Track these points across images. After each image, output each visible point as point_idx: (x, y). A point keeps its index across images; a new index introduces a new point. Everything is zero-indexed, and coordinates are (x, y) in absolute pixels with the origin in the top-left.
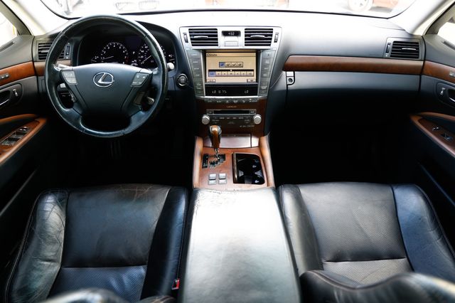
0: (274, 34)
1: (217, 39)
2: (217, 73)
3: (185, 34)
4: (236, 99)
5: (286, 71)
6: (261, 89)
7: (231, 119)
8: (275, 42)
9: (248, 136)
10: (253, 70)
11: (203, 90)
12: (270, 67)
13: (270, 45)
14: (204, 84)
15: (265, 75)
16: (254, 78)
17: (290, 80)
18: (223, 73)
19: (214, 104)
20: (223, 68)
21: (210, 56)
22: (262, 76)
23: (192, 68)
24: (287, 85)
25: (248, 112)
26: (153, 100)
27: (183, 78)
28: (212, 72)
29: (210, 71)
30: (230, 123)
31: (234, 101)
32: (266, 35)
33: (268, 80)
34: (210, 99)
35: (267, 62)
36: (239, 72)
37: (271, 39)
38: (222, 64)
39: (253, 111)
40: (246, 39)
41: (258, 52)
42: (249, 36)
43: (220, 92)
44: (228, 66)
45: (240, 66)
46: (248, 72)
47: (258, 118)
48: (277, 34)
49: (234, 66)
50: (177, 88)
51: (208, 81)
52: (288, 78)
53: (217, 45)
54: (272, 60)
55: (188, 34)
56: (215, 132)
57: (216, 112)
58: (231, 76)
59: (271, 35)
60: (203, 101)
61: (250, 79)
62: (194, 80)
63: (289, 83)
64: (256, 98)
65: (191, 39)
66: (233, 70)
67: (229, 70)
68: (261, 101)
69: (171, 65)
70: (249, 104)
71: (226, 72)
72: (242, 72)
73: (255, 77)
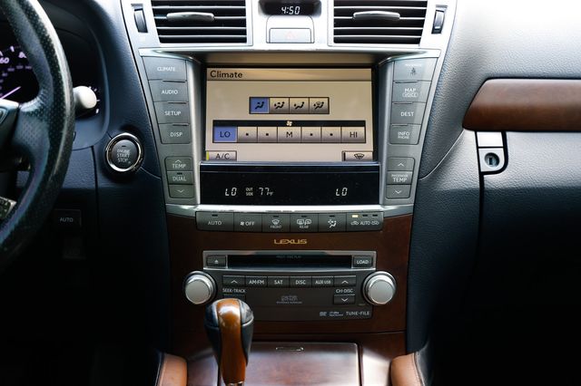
0: (430, 11)
1: (243, 23)
2: (242, 130)
3: (138, 8)
4: (304, 215)
5: (476, 130)
6: (390, 183)
7: (289, 288)
8: (435, 31)
9: (351, 350)
10: (362, 124)
11: (192, 184)
12: (420, 108)
13: (417, 41)
14: (197, 164)
15: (402, 135)
16: (367, 149)
17: (492, 158)
18: (263, 130)
19: (229, 234)
20: (264, 116)
21: (220, 77)
22: (392, 141)
23: (156, 112)
24: (482, 174)
25: (347, 261)
26: (13, 203)
27: (125, 147)
28: (223, 130)
29: (217, 124)
30: (285, 300)
31: (300, 222)
32: (403, 13)
33: (416, 152)
34: (215, 214)
35: (409, 93)
36: (316, 130)
37: (421, 24)
38: (258, 103)
39: (365, 256)
40: (337, 23)
41: (378, 65)
42: (350, 13)
43: (249, 192)
44: (279, 109)
45: (319, 109)
46: (347, 131)
47: (382, 284)
48: (442, 8)
49: (298, 110)
50: (103, 183)
51: (209, 155)
52: (483, 153)
53: (244, 40)
54: (425, 86)
55: (148, 9)
56: (229, 318)
57: (233, 261)
58: (289, 140)
59: (423, 13)
60: (190, 222)
61: (352, 150)
62: (164, 151)
63: (486, 167)
64: (375, 214)
65: (158, 23)
66: (296, 124)
67: (283, 124)
68: (391, 222)
69: (87, 96)
70: (349, 234)
71: (272, 130)
72: (327, 131)
73: (369, 145)
